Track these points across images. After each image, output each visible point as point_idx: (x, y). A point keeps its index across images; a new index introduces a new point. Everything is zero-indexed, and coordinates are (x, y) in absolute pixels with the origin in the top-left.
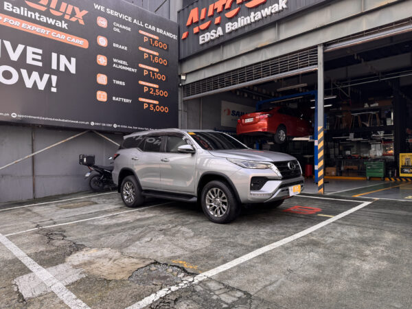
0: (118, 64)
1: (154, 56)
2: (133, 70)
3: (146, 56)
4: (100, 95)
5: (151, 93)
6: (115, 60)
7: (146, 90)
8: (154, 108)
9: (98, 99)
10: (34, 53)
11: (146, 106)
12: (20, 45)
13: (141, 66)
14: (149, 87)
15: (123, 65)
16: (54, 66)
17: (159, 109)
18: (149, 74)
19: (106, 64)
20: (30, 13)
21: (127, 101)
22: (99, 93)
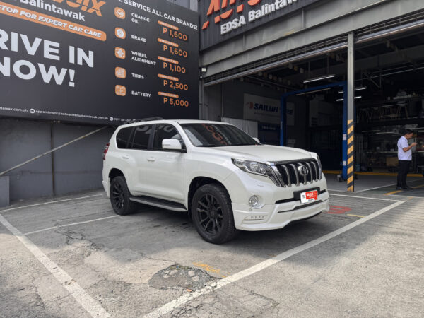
0: (137, 57)
1: (174, 48)
2: (152, 63)
3: (165, 48)
4: (118, 89)
5: (171, 86)
6: (133, 53)
7: (165, 83)
8: (174, 102)
9: (117, 93)
10: (51, 47)
11: (165, 100)
12: (37, 39)
13: (161, 58)
14: (169, 81)
15: (142, 58)
16: (72, 60)
17: (179, 103)
18: (169, 66)
19: (124, 57)
20: (46, 5)
21: (146, 95)
22: (118, 87)
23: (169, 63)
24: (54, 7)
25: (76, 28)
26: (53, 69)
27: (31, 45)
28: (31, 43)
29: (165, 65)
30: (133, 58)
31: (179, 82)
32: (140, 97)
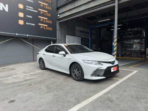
0: (29, 8)
1: (45, 6)
2: (36, 11)
3: (42, 6)
4: (20, 22)
5: (44, 21)
6: (27, 7)
7: (42, 20)
8: (46, 28)
9: (20, 23)
11: (41, 27)
13: (40, 9)
14: (43, 19)
15: (31, 9)
17: (48, 28)
18: (43, 13)
19: (23, 8)
21: (33, 25)
23: (43, 12)
29: (42, 13)
30: (27, 9)
31: (48, 20)
32: (30, 25)
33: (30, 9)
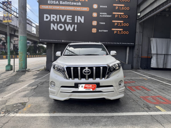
1: (122, 7)
3: (117, 8)
7: (116, 24)
8: (120, 32)
10: (69, 17)
12: (65, 16)
13: (114, 13)
14: (118, 23)
16: (76, 21)
17: (123, 33)
19: (96, 16)
20: (68, 3)
21: (106, 31)
22: (93, 29)
23: (118, 15)
24: (70, 2)
25: (78, 9)
26: (69, 25)
27: (63, 18)
28: (63, 17)
29: (116, 16)
31: (124, 23)
32: (103, 32)
33: (103, 15)
